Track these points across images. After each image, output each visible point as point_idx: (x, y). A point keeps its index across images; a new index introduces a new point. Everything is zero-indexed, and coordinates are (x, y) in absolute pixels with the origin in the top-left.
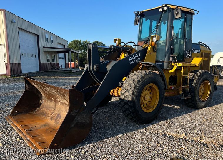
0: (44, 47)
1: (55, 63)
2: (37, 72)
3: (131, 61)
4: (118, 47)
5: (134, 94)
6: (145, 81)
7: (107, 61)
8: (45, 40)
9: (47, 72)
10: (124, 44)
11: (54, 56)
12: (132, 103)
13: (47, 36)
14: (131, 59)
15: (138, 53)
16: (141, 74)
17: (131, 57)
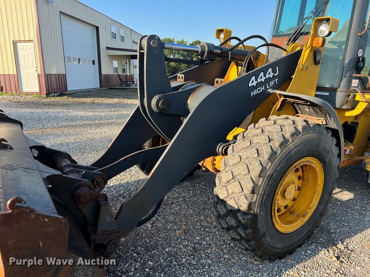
0: (108, 48)
1: (128, 74)
2: (96, 89)
3: (254, 88)
4: (221, 49)
5: (256, 191)
6: (290, 152)
7: (190, 85)
8: (110, 36)
9: (112, 89)
10: (237, 42)
11: (126, 63)
12: (249, 217)
13: (114, 30)
14: (253, 82)
15: (273, 66)
16: (282, 130)
17: (253, 78)
